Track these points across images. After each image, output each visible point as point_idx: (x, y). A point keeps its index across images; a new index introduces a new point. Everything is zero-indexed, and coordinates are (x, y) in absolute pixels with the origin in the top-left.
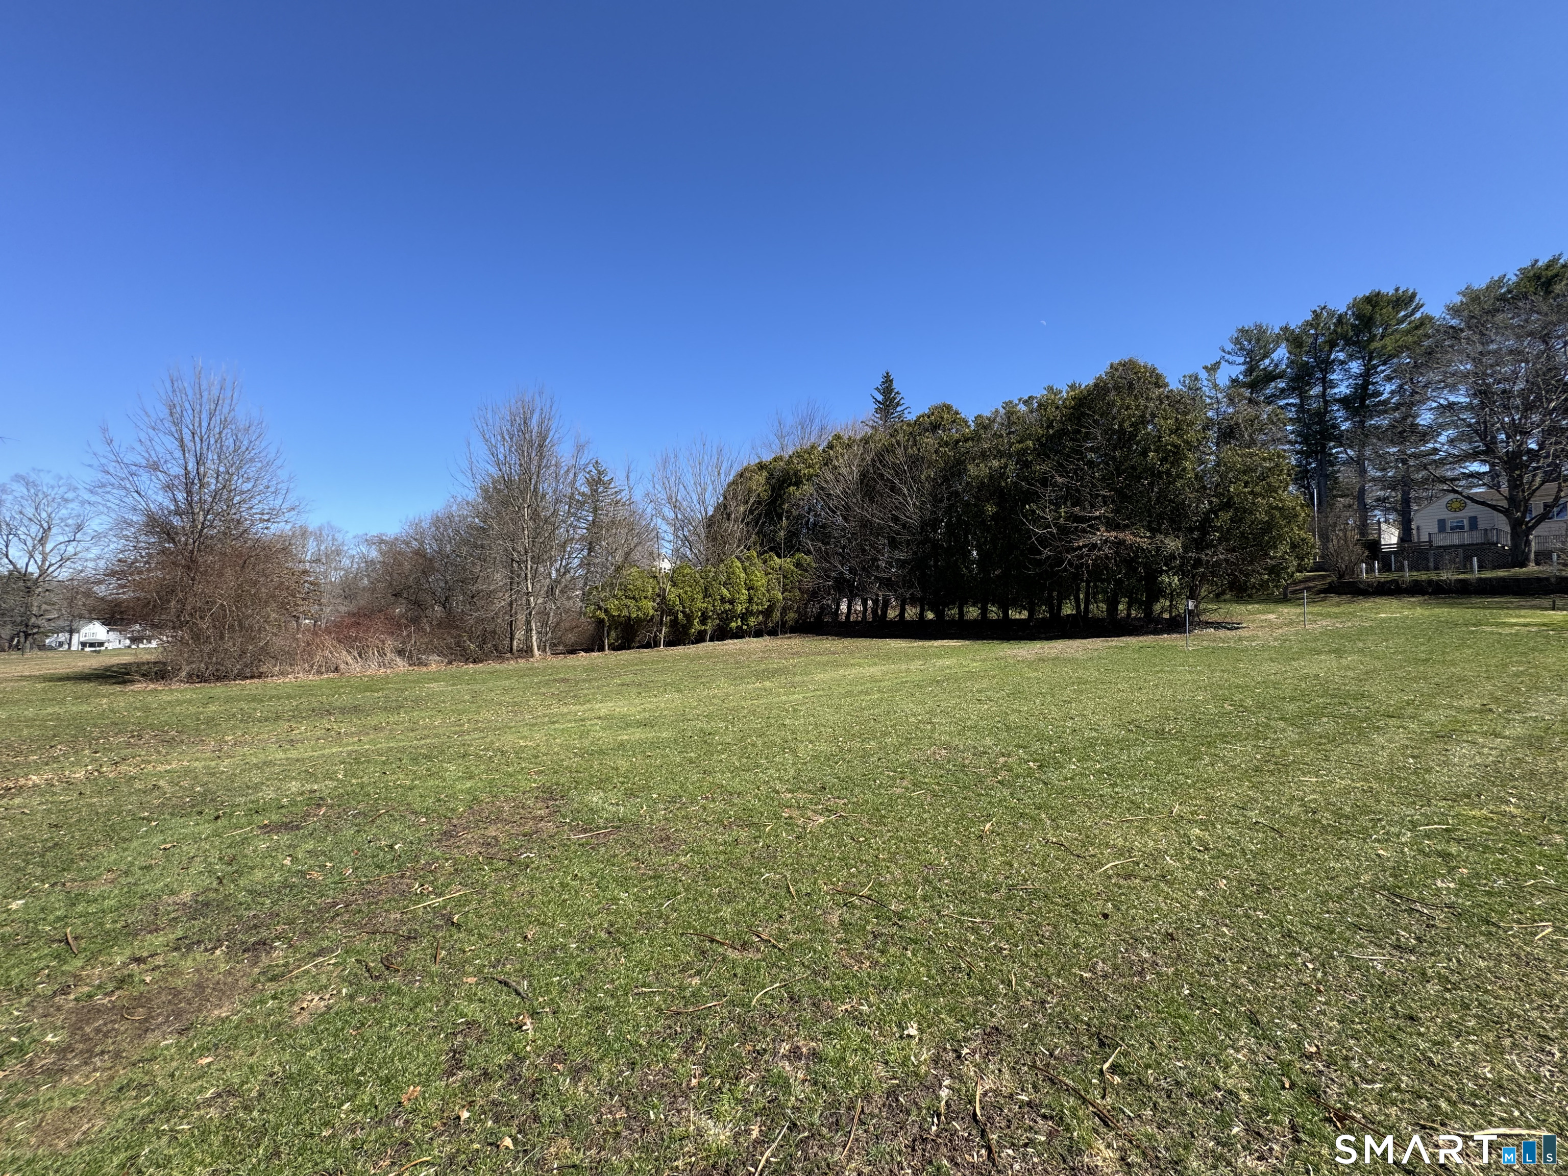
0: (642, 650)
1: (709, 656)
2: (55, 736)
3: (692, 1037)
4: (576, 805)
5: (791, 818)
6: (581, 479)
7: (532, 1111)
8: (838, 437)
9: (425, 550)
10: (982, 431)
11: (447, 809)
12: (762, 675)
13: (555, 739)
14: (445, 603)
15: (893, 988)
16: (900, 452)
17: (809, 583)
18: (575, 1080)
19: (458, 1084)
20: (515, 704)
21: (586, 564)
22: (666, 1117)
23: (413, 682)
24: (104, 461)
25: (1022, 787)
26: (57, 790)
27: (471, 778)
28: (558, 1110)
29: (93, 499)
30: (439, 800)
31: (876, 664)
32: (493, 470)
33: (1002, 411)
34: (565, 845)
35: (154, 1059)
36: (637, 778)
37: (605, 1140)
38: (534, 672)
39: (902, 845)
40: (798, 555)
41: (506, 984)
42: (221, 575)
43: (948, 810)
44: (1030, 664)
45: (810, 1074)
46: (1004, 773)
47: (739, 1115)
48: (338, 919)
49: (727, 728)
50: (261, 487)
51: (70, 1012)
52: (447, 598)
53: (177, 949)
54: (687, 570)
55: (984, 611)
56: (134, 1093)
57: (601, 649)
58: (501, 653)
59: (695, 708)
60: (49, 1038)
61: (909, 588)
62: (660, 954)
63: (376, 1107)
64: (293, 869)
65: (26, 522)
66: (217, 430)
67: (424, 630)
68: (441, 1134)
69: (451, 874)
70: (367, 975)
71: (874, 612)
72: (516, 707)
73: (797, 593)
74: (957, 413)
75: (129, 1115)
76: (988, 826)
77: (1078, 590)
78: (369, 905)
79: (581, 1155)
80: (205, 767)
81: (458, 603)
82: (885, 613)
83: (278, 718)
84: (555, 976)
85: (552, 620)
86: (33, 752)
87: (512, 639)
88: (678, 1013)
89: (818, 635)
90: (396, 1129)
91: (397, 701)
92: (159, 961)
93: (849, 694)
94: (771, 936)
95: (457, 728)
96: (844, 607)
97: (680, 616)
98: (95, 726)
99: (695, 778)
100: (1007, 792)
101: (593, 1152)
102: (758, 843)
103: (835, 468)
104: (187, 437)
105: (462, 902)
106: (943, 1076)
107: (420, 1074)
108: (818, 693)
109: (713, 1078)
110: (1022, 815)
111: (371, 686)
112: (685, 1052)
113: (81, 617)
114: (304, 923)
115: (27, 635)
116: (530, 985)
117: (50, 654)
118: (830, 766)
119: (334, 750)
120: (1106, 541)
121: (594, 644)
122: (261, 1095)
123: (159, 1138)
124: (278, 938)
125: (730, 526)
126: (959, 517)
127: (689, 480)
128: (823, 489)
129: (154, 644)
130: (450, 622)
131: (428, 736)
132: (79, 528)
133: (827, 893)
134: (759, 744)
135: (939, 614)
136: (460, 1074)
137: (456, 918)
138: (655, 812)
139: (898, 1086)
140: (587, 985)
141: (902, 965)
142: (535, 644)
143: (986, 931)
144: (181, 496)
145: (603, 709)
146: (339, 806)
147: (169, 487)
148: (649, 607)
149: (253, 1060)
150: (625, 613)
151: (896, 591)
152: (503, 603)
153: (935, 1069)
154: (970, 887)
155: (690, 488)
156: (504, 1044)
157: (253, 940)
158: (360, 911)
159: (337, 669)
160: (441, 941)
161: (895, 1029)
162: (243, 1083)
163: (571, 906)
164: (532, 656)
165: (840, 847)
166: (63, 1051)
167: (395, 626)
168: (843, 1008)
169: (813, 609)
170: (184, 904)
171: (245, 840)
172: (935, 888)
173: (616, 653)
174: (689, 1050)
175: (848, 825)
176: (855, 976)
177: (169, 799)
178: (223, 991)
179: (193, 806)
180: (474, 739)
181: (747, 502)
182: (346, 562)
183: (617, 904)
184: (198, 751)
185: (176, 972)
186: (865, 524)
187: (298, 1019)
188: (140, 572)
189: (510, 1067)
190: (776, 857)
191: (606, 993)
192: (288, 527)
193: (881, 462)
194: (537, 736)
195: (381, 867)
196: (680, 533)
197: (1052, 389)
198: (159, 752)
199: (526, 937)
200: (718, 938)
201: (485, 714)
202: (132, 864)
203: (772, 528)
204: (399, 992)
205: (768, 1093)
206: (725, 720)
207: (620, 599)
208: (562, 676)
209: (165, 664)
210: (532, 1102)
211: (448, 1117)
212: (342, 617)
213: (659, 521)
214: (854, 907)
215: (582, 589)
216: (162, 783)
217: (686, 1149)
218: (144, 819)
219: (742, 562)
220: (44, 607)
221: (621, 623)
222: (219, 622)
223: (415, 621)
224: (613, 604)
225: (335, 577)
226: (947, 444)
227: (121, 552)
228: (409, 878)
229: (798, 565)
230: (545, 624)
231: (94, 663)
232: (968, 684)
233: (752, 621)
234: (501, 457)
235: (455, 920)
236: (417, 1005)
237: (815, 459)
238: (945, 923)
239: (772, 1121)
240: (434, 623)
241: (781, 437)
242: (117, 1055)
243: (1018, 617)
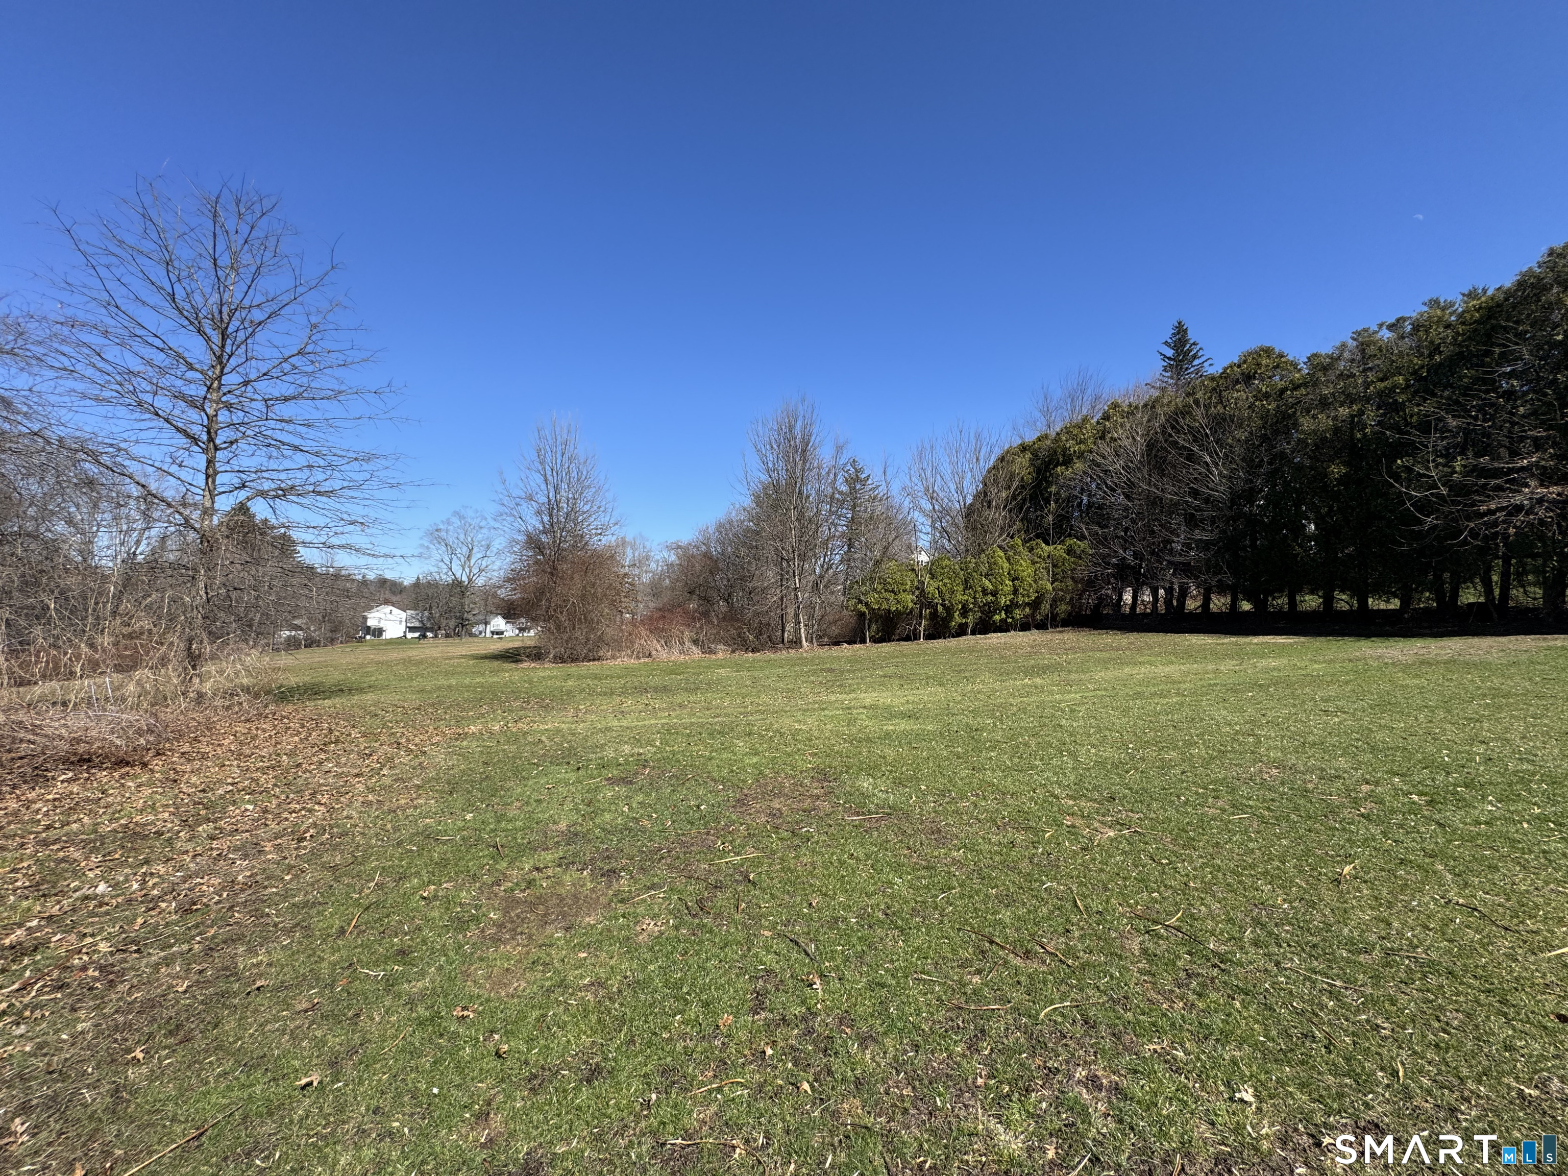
0: (902, 643)
1: (971, 650)
2: (481, 699)
3: (975, 1036)
4: (848, 788)
5: (1074, 826)
6: (840, 479)
7: (826, 1065)
8: (1115, 406)
9: (711, 553)
10: (1320, 374)
11: (739, 779)
12: (1031, 672)
13: (825, 724)
14: (728, 599)
15: (1217, 1040)
16: (1199, 413)
17: (1083, 572)
18: (863, 1046)
19: (761, 1023)
20: (789, 691)
21: (847, 560)
22: (953, 1108)
23: (705, 667)
24: (501, 496)
25: (1401, 826)
26: (485, 737)
27: (756, 754)
28: (848, 1070)
29: (497, 525)
30: (732, 771)
31: (1172, 663)
32: (764, 478)
33: (1352, 344)
34: (840, 825)
35: (551, 945)
36: (904, 768)
37: (893, 1112)
38: (803, 661)
39: (1220, 875)
40: (1069, 542)
41: (797, 943)
42: (572, 579)
43: (1284, 842)
44: (1406, 668)
45: (1113, 1109)
46: (1369, 805)
47: (1031, 1129)
48: (663, 861)
49: (995, 725)
50: (595, 508)
51: (502, 899)
52: (729, 595)
53: (560, 865)
54: (946, 562)
55: (1329, 600)
56: (541, 968)
57: (863, 641)
58: (775, 643)
59: (959, 702)
60: (492, 915)
61: (1215, 574)
62: (936, 945)
63: (700, 1024)
64: (631, 816)
65: (460, 545)
66: (567, 465)
67: (712, 623)
68: (751, 1063)
69: (745, 837)
70: (686, 911)
71: (1168, 602)
72: (790, 693)
73: (1070, 583)
74: (1281, 356)
75: (539, 983)
76: (1347, 869)
77: (1489, 569)
78: (685, 853)
79: (872, 1119)
80: (569, 729)
81: (738, 597)
82: (1182, 604)
83: (612, 694)
84: (839, 944)
85: (818, 613)
86: (471, 710)
87: (783, 632)
88: (960, 1008)
89: (1096, 628)
90: (716, 1047)
91: (694, 683)
92: (550, 872)
93: (1138, 695)
94: (1057, 949)
95: (742, 710)
96: (1128, 597)
97: (940, 608)
98: (502, 693)
99: (963, 774)
100: (1375, 830)
101: (883, 1119)
102: (1037, 848)
103: (1113, 440)
104: (549, 473)
105: (756, 863)
106: (1295, 1161)
107: (731, 1006)
108: (1099, 693)
109: (1001, 1082)
110: (1402, 861)
111: (675, 669)
112: (969, 1048)
113: (491, 613)
114: (640, 861)
115: (463, 626)
116: (817, 948)
117: (476, 640)
118: (1118, 774)
119: (652, 722)
120: (1540, 501)
121: (855, 637)
122: (620, 991)
123: (558, 1006)
124: (623, 869)
125: (991, 514)
126: (1286, 484)
127: (946, 469)
128: (1098, 465)
129: (532, 633)
130: (733, 616)
131: (718, 716)
132: (488, 547)
133: (1123, 915)
134: (1033, 743)
135: (1260, 605)
136: (763, 1014)
137: (752, 876)
138: (924, 803)
139: (1230, 1155)
140: (868, 959)
141: (1229, 1015)
142: (803, 636)
143: (1350, 997)
144: (546, 519)
145: (868, 698)
146: (659, 768)
147: (539, 513)
148: (909, 599)
149: (612, 962)
150: (885, 606)
151: (1197, 578)
152: (775, 598)
153: (1283, 1150)
154: (1324, 940)
155: (947, 477)
156: (798, 997)
157: (607, 867)
158: (678, 858)
159: (650, 655)
160: (741, 894)
161: (1222, 1088)
162: (607, 979)
163: (849, 883)
164: (801, 647)
165: (1136, 867)
166: (501, 926)
167: (691, 619)
168: (1152, 1047)
169: (1089, 600)
170: (563, 832)
171: (597, 789)
172: (1270, 934)
173: (876, 645)
174: (973, 1047)
175: (1147, 843)
176: (1165, 1015)
177: (548, 751)
178: (592, 904)
179: (563, 758)
180: (757, 720)
181: (1009, 488)
182: (653, 566)
183: (892, 888)
184: (563, 716)
185: (560, 883)
186: (1154, 502)
187: (641, 938)
188: (524, 579)
189: (804, 1019)
190: (1058, 867)
191: (887, 970)
192: (615, 537)
193: (1173, 427)
194: (810, 721)
195: (692, 824)
196: (938, 525)
197: (1437, 302)
198: (540, 715)
199: (811, 904)
200: (998, 940)
201: (764, 698)
202: (530, 797)
203: (1039, 513)
204: (711, 931)
205: (1064, 1116)
206: (993, 716)
207: (880, 592)
208: (828, 666)
209: (540, 648)
210: (825, 1056)
211: (755, 1049)
212: (652, 612)
213: (917, 513)
214: (1160, 937)
215: (843, 584)
216: (543, 738)
217: (976, 1146)
218: (534, 764)
219: (1005, 551)
220: (471, 606)
221: (881, 616)
222: (571, 616)
223: (706, 614)
224: (872, 598)
225: (646, 578)
226: (1267, 396)
227: (513, 563)
228: (713, 835)
229: (1069, 552)
230: (811, 617)
231: (498, 646)
232: (1307, 690)
233: (1018, 614)
234: (770, 465)
235: (751, 878)
236: (726, 945)
237: (1088, 432)
238: (1288, 978)
239: (1070, 1147)
240: (720, 616)
241: (1046, 413)
242: (530, 937)
243: (1383, 606)
